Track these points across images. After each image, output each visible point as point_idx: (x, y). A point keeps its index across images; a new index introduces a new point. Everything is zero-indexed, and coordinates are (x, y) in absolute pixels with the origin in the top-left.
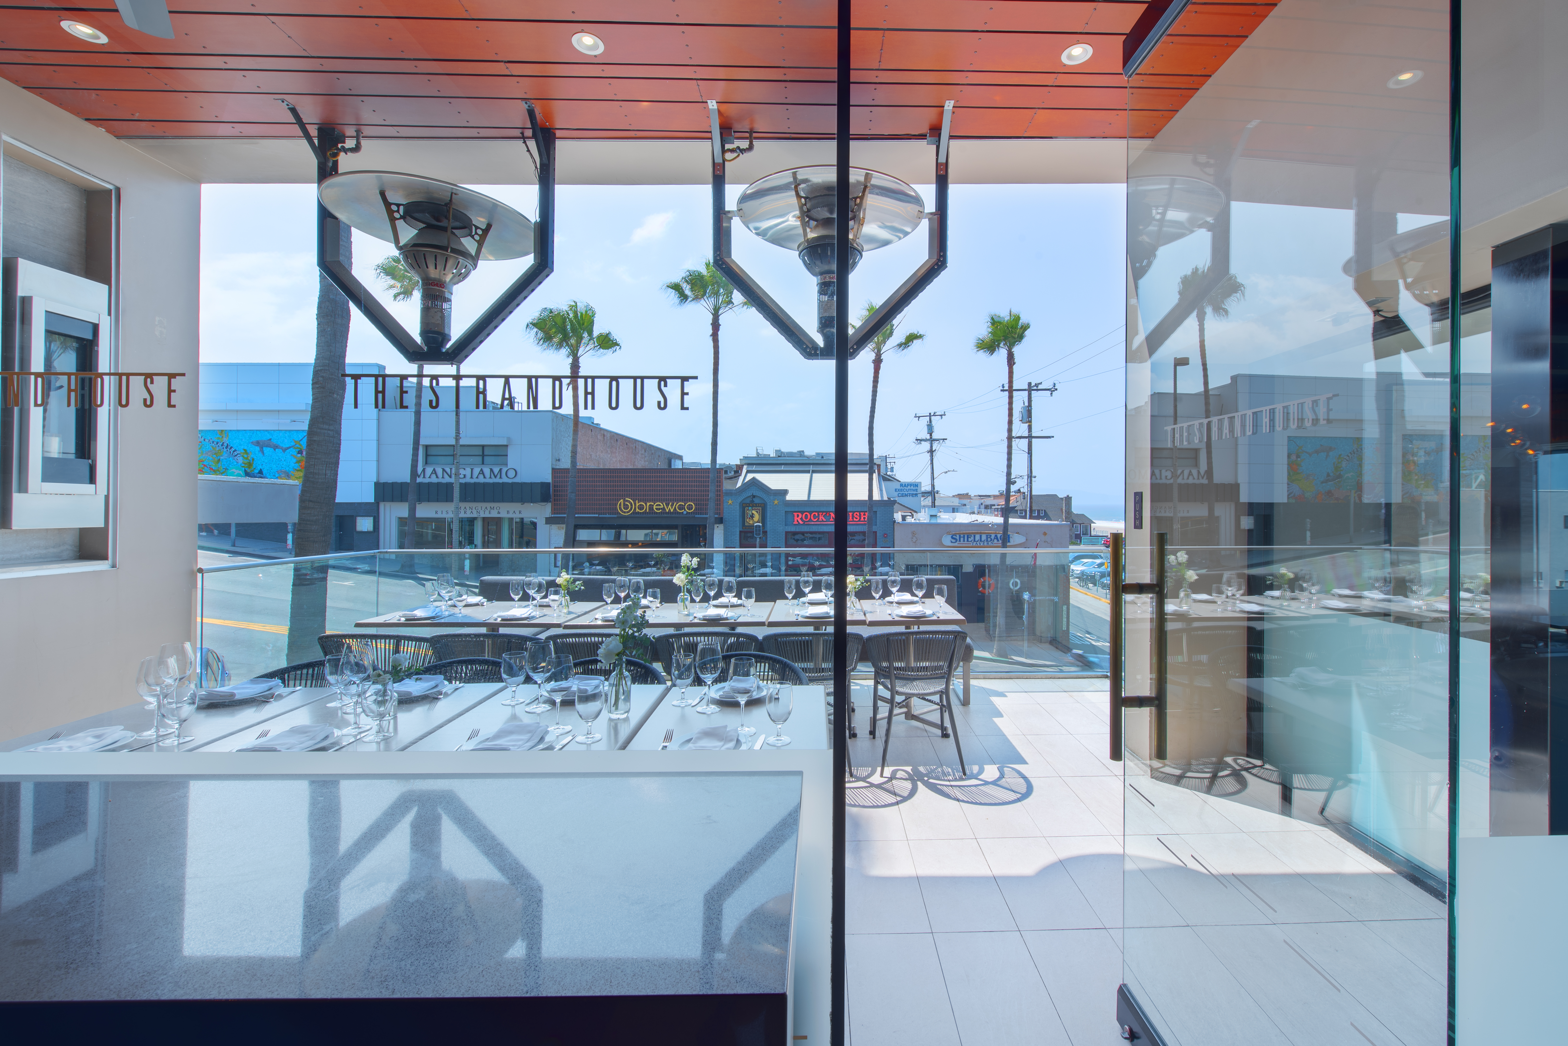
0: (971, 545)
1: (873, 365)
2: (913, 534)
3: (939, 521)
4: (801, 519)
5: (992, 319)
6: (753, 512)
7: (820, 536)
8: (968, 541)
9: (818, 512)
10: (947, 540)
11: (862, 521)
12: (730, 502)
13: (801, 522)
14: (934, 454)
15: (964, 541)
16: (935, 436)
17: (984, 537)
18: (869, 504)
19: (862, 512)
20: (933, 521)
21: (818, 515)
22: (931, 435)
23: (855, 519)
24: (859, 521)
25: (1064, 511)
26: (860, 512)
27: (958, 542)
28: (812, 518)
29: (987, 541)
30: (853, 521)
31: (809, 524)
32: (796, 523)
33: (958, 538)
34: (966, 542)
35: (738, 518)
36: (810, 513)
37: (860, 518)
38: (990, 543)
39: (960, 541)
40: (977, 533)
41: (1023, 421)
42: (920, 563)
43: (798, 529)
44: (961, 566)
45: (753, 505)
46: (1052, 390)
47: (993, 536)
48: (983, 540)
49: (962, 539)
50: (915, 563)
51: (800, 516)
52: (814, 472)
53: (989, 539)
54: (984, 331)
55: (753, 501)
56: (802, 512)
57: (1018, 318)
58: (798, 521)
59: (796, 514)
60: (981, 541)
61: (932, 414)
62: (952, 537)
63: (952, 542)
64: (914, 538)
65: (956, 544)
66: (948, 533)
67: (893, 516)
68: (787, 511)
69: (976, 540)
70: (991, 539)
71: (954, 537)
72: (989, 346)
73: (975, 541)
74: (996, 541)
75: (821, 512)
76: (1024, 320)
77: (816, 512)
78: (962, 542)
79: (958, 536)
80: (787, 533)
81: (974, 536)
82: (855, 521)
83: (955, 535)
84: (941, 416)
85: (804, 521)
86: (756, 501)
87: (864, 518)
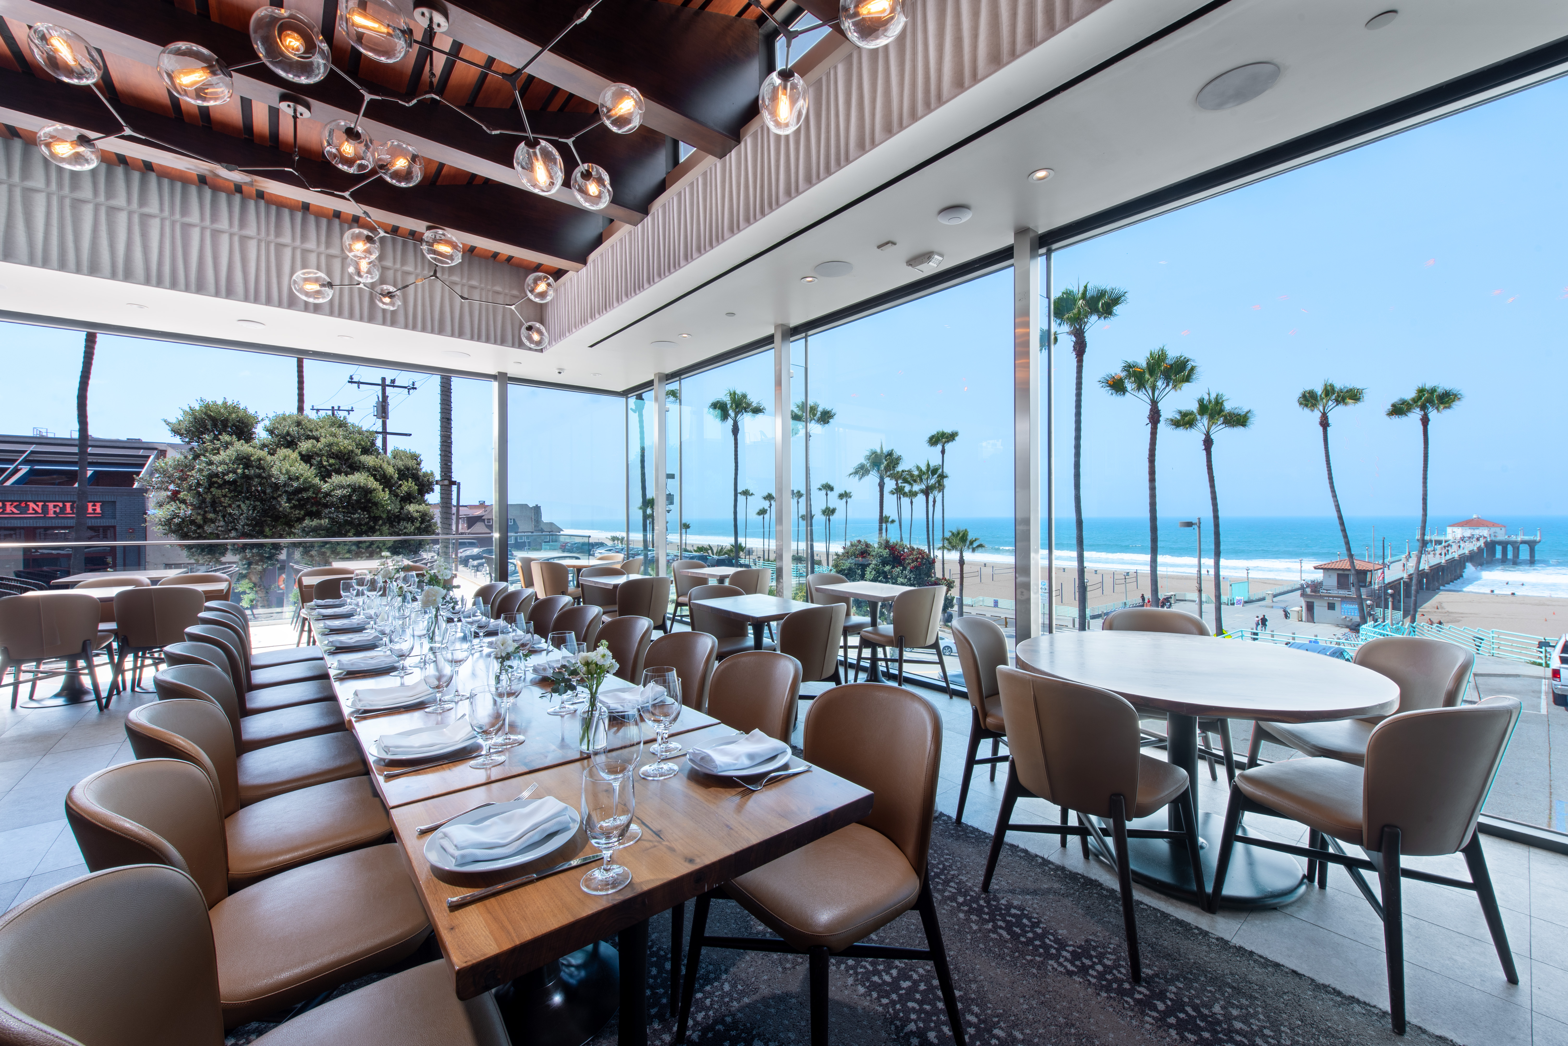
75: (9, 501)
87: (94, 510)
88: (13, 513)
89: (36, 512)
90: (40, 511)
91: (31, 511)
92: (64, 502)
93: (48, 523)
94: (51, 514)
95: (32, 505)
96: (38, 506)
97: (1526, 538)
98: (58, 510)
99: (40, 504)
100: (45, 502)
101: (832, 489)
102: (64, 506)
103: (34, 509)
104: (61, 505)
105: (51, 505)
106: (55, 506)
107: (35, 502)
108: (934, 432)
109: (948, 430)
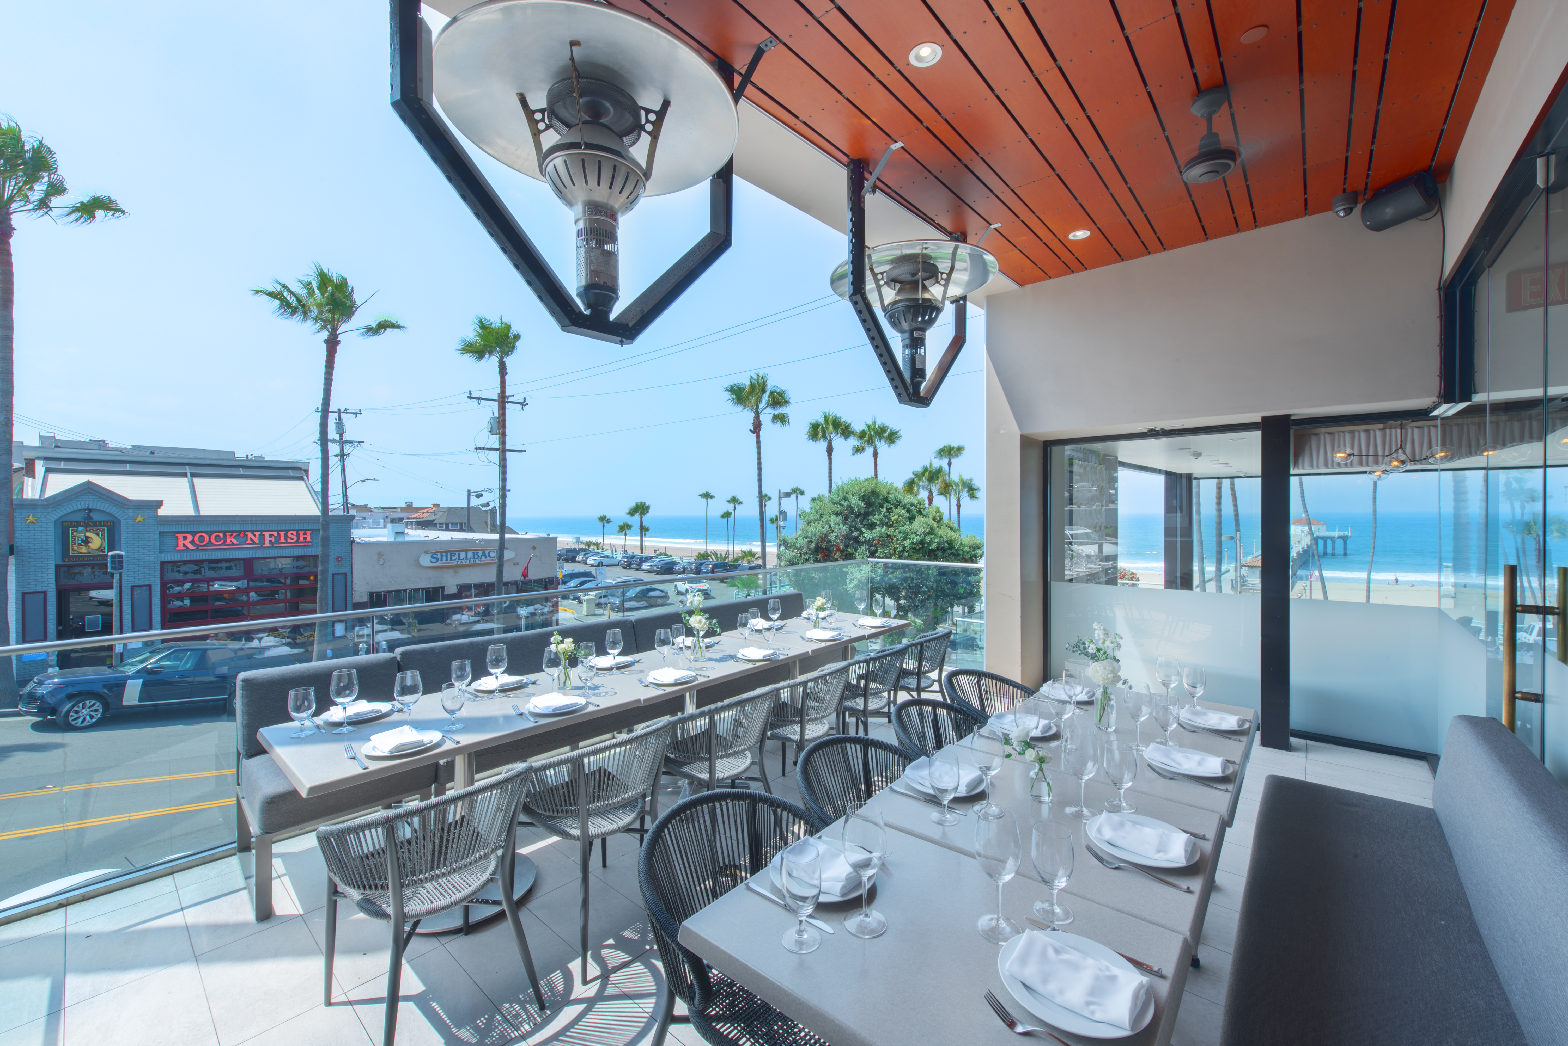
0: (456, 564)
1: (325, 346)
2: (380, 555)
3: (407, 539)
4: (192, 542)
5: (481, 322)
6: (88, 534)
7: (228, 564)
8: (451, 559)
9: (224, 533)
10: (426, 560)
11: (301, 542)
12: (31, 518)
13: (191, 546)
14: (347, 459)
15: (447, 560)
16: (346, 437)
17: (470, 554)
18: (324, 521)
19: (301, 530)
20: (400, 539)
21: (225, 536)
22: (341, 435)
23: (289, 540)
24: (297, 541)
25: (489, 524)
26: (298, 531)
27: (439, 562)
28: (213, 541)
29: (474, 558)
30: (287, 542)
31: (207, 550)
32: (181, 547)
33: (439, 556)
34: (449, 561)
35: (52, 545)
36: (210, 533)
37: (298, 538)
38: (477, 560)
39: (442, 560)
40: (463, 551)
41: (493, 433)
42: (390, 589)
43: (186, 557)
44: (443, 588)
45: (89, 523)
46: (523, 404)
47: (480, 553)
48: (469, 557)
49: (444, 558)
50: (382, 590)
51: (190, 538)
52: (193, 475)
53: (476, 557)
54: (471, 334)
55: (90, 518)
56: (194, 533)
57: (509, 327)
58: (185, 546)
59: (181, 536)
60: (467, 558)
61: (342, 411)
62: (432, 557)
63: (431, 562)
64: (381, 560)
65: (437, 564)
66: (427, 552)
67: (350, 533)
68: (163, 532)
69: (461, 558)
70: (479, 556)
71: (435, 556)
72: (477, 350)
73: (459, 559)
74: (483, 558)
75: (229, 531)
76: (514, 330)
77: (220, 532)
78: (444, 561)
79: (439, 555)
80: (163, 563)
81: (459, 554)
82: (290, 543)
83: (436, 553)
84: (356, 414)
85: (198, 546)
86: (96, 517)
87: (305, 538)
88: (233, 544)
89: (254, 543)
90: (257, 542)
91: (249, 541)
92: (278, 531)
93: (267, 554)
94: (267, 544)
95: (250, 535)
96: (255, 535)
97: (1342, 534)
98: (273, 539)
99: (257, 534)
100: (262, 531)
101: (802, 493)
102: (279, 535)
103: (252, 540)
104: (275, 534)
105: (267, 534)
106: (271, 536)
107: (253, 532)
108: (941, 446)
109: (955, 445)
